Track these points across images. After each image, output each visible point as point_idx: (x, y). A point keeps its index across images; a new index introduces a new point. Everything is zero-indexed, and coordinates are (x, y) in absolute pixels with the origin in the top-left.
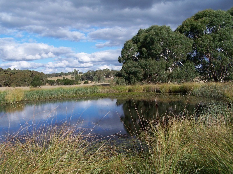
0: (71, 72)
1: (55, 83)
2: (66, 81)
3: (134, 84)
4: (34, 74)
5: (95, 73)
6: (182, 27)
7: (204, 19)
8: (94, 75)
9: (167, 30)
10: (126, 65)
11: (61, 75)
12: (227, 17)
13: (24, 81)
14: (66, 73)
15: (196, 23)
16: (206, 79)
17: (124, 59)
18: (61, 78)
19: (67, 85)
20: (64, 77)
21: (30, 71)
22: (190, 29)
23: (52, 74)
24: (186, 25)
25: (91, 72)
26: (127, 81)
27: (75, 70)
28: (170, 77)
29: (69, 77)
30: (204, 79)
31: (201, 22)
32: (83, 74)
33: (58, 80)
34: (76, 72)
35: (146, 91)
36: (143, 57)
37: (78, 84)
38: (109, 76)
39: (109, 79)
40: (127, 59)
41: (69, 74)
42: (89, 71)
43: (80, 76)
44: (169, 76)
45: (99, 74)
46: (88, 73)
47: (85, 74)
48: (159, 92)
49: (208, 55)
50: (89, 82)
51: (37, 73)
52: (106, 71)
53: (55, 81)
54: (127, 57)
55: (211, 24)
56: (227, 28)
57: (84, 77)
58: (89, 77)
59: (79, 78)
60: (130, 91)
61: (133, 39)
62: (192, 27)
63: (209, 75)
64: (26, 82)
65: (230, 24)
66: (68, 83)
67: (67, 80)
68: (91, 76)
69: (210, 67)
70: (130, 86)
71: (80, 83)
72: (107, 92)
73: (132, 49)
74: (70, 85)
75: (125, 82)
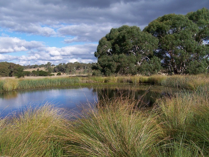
0: (45, 64)
1: (31, 74)
2: (41, 73)
3: (109, 75)
4: (12, 66)
5: (66, 66)
6: (149, 27)
7: (168, 21)
8: (66, 67)
9: (137, 30)
10: (100, 59)
11: (35, 67)
12: (186, 21)
13: (3, 72)
14: (40, 65)
15: (161, 24)
16: (167, 72)
17: (99, 54)
18: (36, 70)
19: (42, 76)
20: (38, 69)
21: (8, 63)
22: (156, 29)
23: (27, 66)
24: (153, 26)
25: (62, 64)
26: (103, 73)
27: (49, 63)
28: (140, 70)
29: (43, 69)
30: (166, 72)
31: (165, 24)
32: (55, 66)
33: (33, 72)
34: (49, 64)
35: (120, 81)
36: (116, 53)
37: (52, 75)
38: (79, 69)
39: (79, 71)
40: (102, 54)
41: (42, 66)
42: (61, 64)
43: (53, 68)
44: (138, 69)
45: (70, 67)
46: (61, 65)
47: (57, 66)
48: (131, 83)
49: (170, 52)
50: (62, 73)
51: (15, 65)
52: (76, 64)
53: (31, 72)
54: (102, 52)
55: (174, 25)
56: (187, 30)
57: (56, 69)
58: (61, 69)
59: (52, 69)
60: (106, 81)
61: (106, 37)
62: (157, 28)
63: (170, 69)
64: (4, 73)
65: (189, 27)
66: (43, 74)
67: (41, 71)
68: (63, 68)
69: (172, 62)
70: (105, 78)
71: (54, 75)
72: (87, 82)
73: (106, 46)
74: (45, 76)
75: (101, 74)
